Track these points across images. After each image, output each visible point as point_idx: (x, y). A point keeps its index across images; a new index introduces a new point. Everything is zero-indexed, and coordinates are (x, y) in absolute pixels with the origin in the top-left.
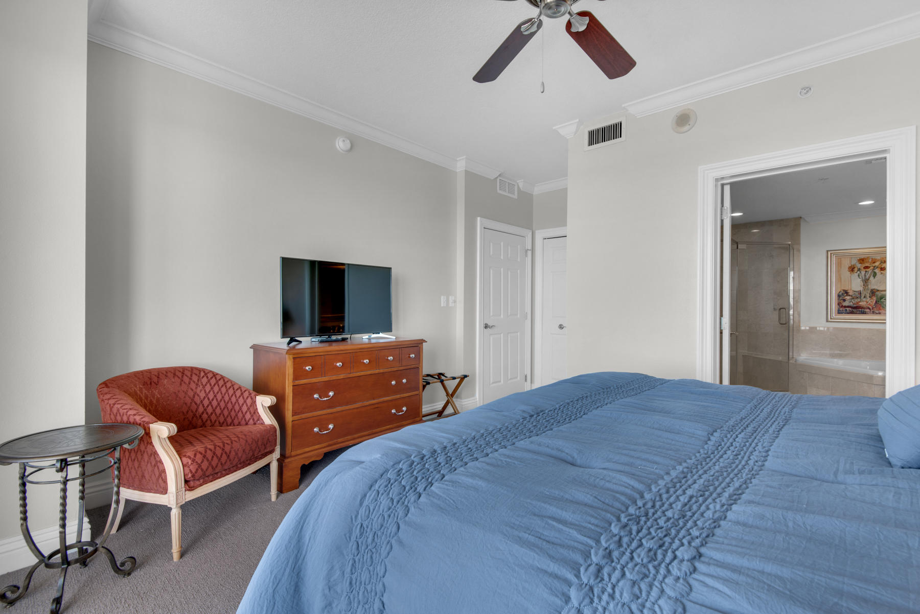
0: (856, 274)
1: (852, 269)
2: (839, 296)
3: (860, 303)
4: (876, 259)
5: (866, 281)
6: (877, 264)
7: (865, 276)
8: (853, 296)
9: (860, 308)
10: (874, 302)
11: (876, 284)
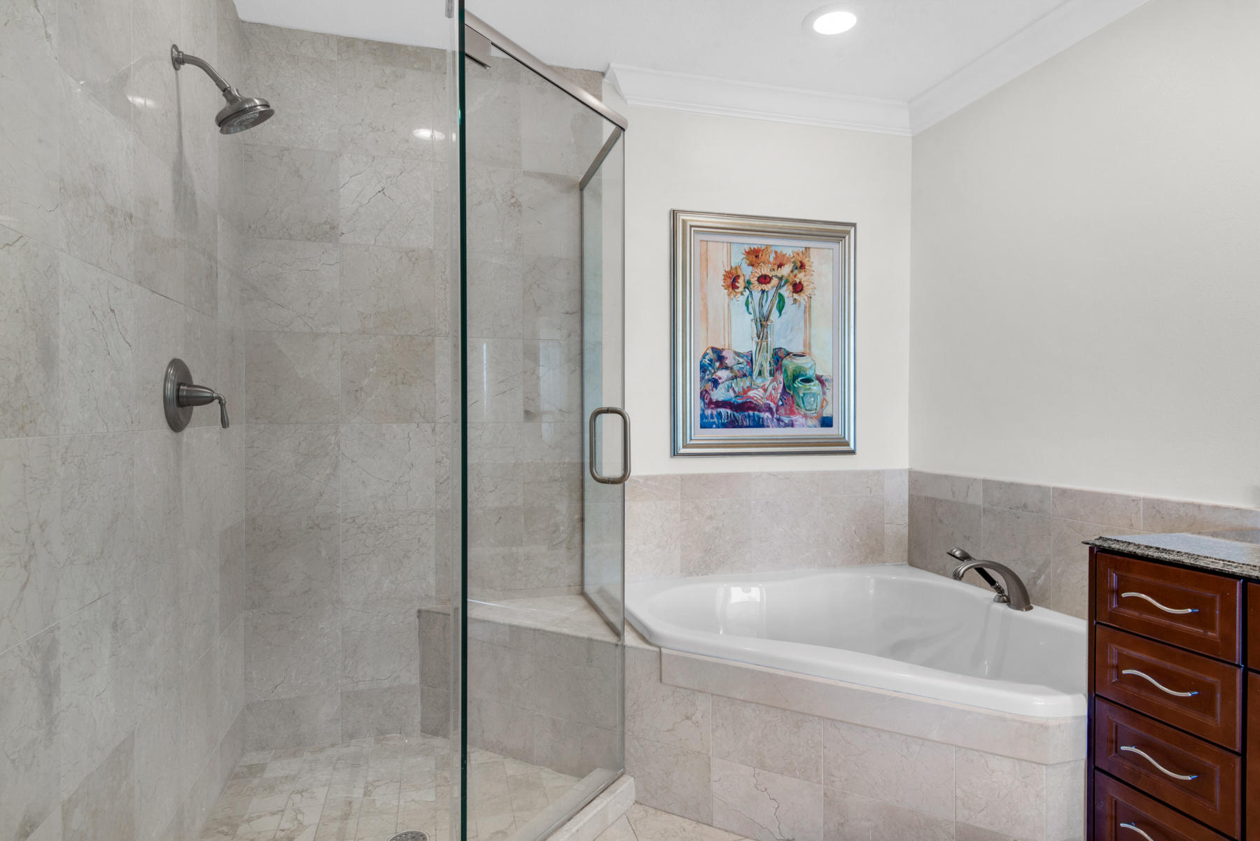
0: (742, 299)
1: (732, 281)
2: (703, 369)
3: (751, 394)
4: (784, 255)
5: (763, 322)
6: (786, 271)
7: (761, 306)
8: (736, 368)
9: (754, 409)
10: (780, 391)
11: (784, 334)
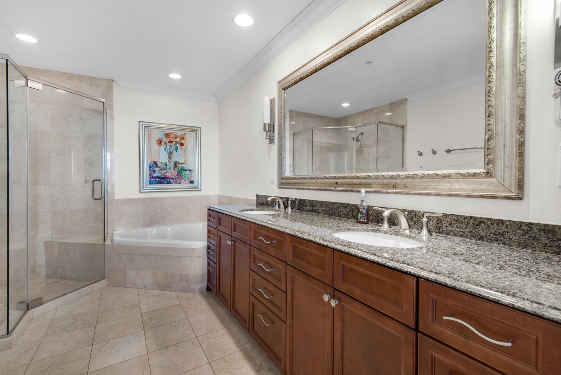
0: (163, 147)
1: (160, 142)
2: (150, 167)
3: (167, 174)
4: (177, 135)
5: (170, 154)
6: (178, 140)
7: (170, 149)
8: (161, 167)
9: (168, 179)
10: (177, 173)
11: (178, 157)
